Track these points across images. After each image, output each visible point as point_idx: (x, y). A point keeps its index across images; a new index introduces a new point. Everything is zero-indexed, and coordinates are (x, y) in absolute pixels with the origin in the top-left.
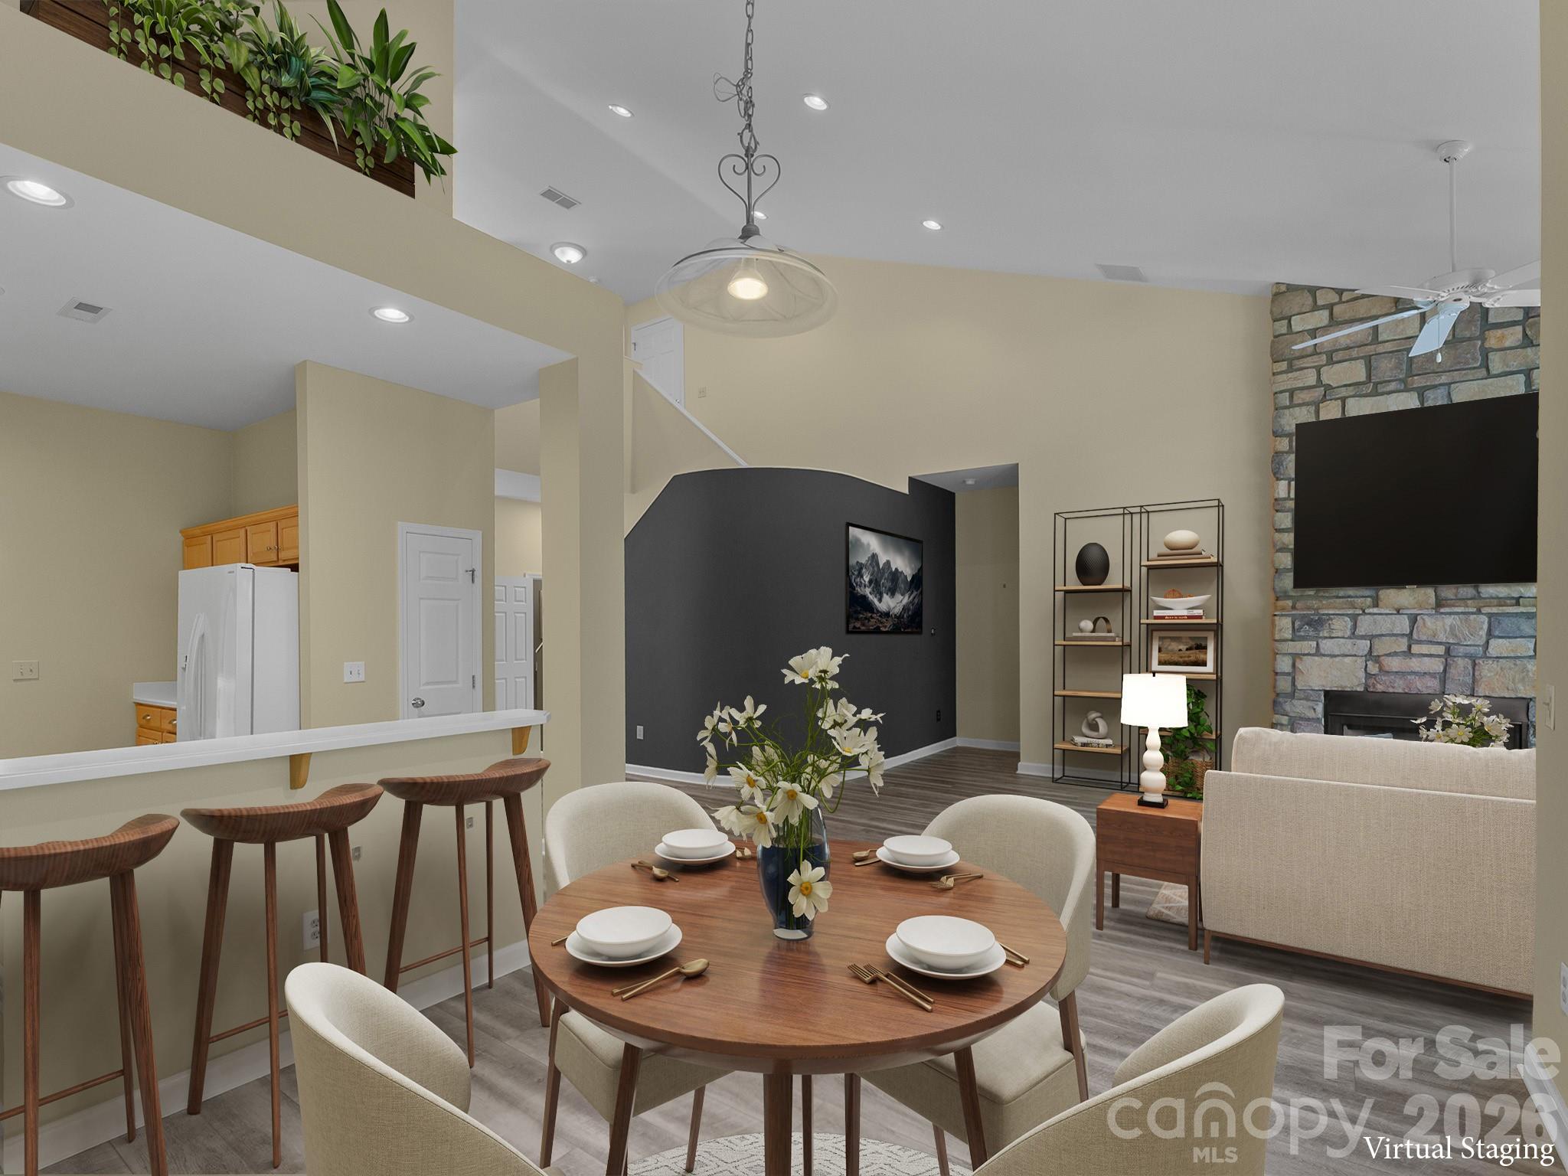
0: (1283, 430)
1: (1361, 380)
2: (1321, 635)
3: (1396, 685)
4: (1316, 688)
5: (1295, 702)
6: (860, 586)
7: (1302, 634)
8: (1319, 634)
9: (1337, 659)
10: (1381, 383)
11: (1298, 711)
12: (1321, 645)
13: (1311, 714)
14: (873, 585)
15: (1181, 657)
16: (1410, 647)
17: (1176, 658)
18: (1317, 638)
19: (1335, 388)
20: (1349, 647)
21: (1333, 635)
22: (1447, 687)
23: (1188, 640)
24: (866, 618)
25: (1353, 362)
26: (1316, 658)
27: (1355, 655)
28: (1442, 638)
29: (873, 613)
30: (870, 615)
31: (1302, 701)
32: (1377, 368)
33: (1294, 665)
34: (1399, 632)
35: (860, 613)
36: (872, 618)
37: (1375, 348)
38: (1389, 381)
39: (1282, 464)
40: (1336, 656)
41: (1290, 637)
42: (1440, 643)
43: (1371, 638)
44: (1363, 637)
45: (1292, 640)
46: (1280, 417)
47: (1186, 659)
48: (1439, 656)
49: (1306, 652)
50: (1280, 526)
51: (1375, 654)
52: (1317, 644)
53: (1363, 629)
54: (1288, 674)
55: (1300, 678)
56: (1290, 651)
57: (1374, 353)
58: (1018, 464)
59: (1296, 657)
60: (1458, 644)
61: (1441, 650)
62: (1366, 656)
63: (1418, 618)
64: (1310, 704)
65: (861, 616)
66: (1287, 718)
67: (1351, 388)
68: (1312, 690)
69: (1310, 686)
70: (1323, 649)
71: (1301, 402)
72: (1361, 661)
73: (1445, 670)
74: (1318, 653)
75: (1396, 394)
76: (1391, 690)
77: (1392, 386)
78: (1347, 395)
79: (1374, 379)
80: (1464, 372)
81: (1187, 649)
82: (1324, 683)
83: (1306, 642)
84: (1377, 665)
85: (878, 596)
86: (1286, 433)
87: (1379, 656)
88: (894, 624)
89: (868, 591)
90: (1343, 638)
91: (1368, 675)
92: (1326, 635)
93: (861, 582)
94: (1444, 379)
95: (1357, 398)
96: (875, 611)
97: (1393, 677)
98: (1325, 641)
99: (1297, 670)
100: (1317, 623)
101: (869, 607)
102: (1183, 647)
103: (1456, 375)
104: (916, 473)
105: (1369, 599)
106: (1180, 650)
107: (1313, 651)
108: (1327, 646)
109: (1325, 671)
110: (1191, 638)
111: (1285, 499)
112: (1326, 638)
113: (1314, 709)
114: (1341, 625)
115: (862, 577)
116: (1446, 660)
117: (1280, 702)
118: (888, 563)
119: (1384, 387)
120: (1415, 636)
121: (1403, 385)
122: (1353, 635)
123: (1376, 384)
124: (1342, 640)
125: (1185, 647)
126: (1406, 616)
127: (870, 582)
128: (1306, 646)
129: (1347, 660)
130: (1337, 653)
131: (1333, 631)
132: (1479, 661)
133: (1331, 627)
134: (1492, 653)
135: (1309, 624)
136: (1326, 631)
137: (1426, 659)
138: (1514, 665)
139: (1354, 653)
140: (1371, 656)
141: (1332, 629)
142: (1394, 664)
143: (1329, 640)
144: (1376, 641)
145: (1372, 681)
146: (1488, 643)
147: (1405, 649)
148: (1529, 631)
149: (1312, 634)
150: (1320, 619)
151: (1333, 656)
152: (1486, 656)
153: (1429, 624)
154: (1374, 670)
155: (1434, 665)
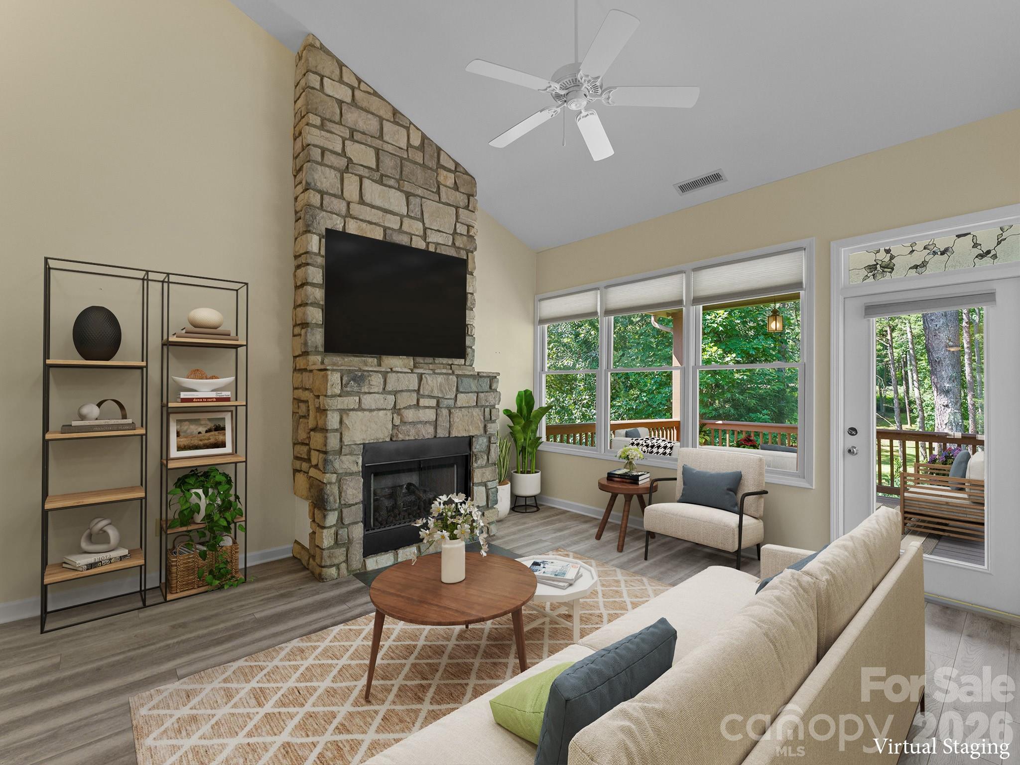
0: (315, 185)
1: (373, 166)
2: (363, 391)
3: (410, 433)
4: (359, 443)
5: (343, 458)
7: (348, 389)
8: (361, 389)
9: (375, 413)
10: (386, 176)
11: (346, 467)
12: (363, 401)
13: (355, 469)
15: (201, 440)
16: (418, 401)
17: (196, 442)
18: (359, 393)
19: (354, 164)
20: (382, 402)
21: (371, 391)
22: (437, 432)
23: (208, 422)
25: (367, 147)
26: (359, 413)
27: (385, 409)
28: (435, 393)
31: (348, 456)
32: (383, 161)
33: (341, 422)
34: (412, 388)
37: (380, 142)
38: (391, 177)
39: (316, 218)
40: (374, 410)
41: (338, 391)
42: (434, 397)
43: (395, 393)
44: (390, 393)
45: (340, 396)
46: (313, 170)
47: (206, 442)
48: (432, 408)
49: (352, 407)
50: (313, 279)
51: (398, 408)
52: (360, 399)
53: (391, 386)
54: (336, 430)
55: (347, 434)
56: (339, 407)
57: (382, 148)
59: (343, 412)
60: (443, 398)
61: (433, 403)
62: (392, 409)
63: (423, 376)
64: (352, 458)
66: (335, 475)
67: (366, 170)
68: (356, 444)
69: (354, 441)
70: (364, 404)
71: (330, 164)
72: (389, 413)
73: (436, 418)
74: (360, 409)
75: (392, 190)
76: (407, 438)
77: (392, 182)
78: (363, 174)
79: (382, 169)
81: (207, 432)
82: (365, 437)
83: (352, 398)
84: (399, 417)
86: (319, 190)
87: (400, 409)
90: (378, 393)
91: (394, 427)
92: (367, 391)
95: (370, 181)
97: (408, 427)
98: (365, 396)
99: (344, 426)
100: (359, 378)
102: (202, 429)
106: (200, 433)
107: (357, 406)
108: (368, 401)
109: (365, 426)
110: (210, 420)
111: (315, 254)
112: (366, 393)
113: (356, 463)
114: (376, 381)
116: (437, 410)
117: (330, 460)
120: (421, 392)
122: (384, 391)
123: (382, 176)
124: (377, 395)
125: (205, 429)
126: (416, 375)
128: (351, 402)
129: (381, 413)
130: (373, 407)
131: (372, 387)
132: (453, 411)
133: (371, 383)
134: (459, 404)
135: (354, 380)
136: (366, 386)
137: (427, 410)
138: (468, 412)
139: (384, 407)
140: (395, 410)
141: (371, 385)
142: (410, 415)
143: (368, 395)
144: (398, 395)
145: (395, 431)
146: (456, 396)
147: (415, 402)
148: (474, 389)
149: (356, 389)
150: (362, 375)
151: (371, 410)
152: (455, 407)
153: (429, 382)
154: (397, 421)
155: (430, 415)
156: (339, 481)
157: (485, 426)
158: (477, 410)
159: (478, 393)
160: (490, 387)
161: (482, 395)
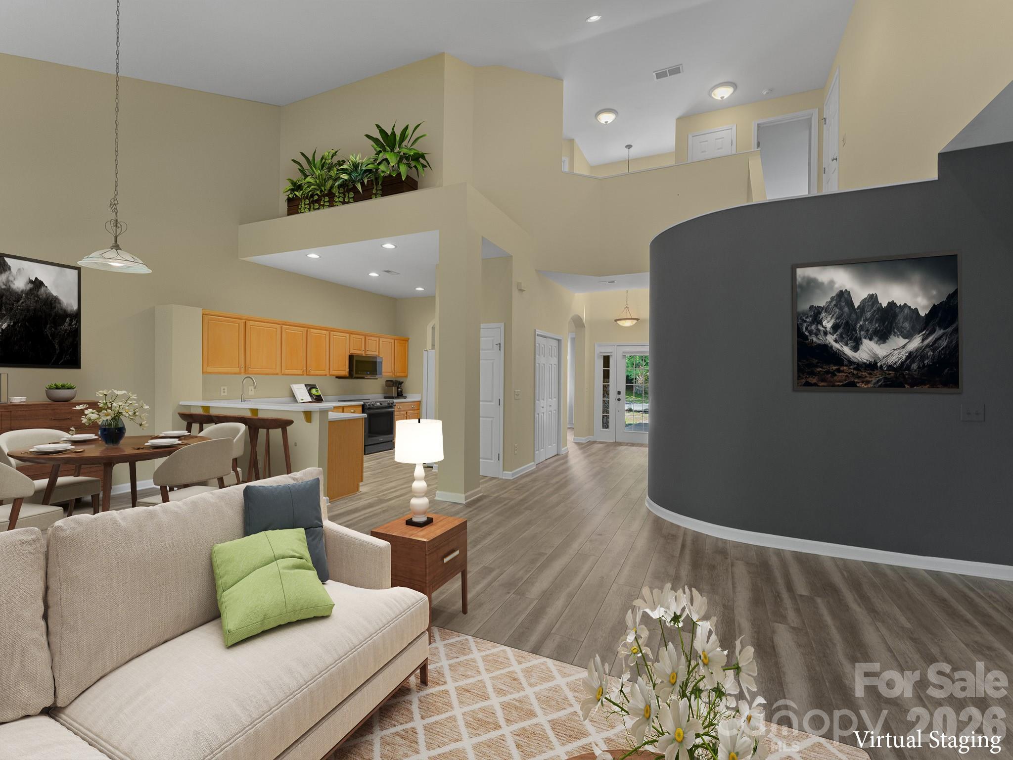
6: (816, 335)
14: (840, 331)
24: (828, 372)
29: (843, 365)
30: (835, 368)
35: (817, 367)
36: (839, 371)
65: (819, 369)
85: (851, 343)
88: (885, 378)
89: (830, 339)
93: (819, 330)
96: (846, 362)
101: (837, 358)
115: (820, 323)
118: (873, 298)
127: (835, 328)
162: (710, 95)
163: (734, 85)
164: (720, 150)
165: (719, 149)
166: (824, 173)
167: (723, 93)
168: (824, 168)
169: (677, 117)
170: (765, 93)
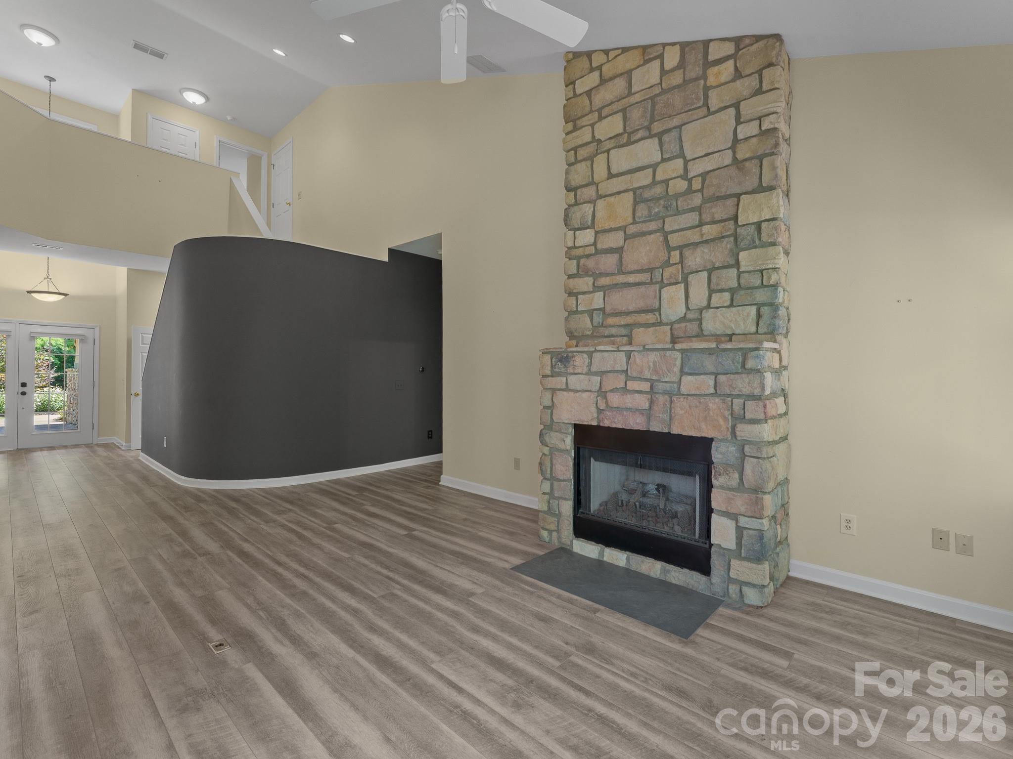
0: (570, 185)
1: (620, 132)
2: (569, 371)
3: (616, 420)
4: (566, 422)
5: (553, 434)
7: (557, 370)
8: (567, 370)
9: (579, 394)
10: (633, 133)
11: (554, 442)
12: (569, 381)
13: (562, 446)
16: (626, 383)
18: (565, 374)
19: (603, 142)
20: (587, 383)
21: (576, 372)
22: (651, 423)
25: (614, 115)
26: (565, 393)
27: (590, 391)
28: (647, 375)
31: (556, 433)
32: (630, 118)
33: (552, 400)
34: (619, 369)
37: (629, 100)
38: (638, 130)
39: (569, 217)
40: (579, 391)
41: (550, 373)
42: (646, 380)
43: (602, 374)
44: (596, 374)
45: (552, 376)
46: (570, 173)
48: (646, 393)
49: (560, 387)
51: (603, 390)
52: (567, 380)
53: (596, 366)
54: (548, 408)
55: (556, 412)
56: (550, 386)
57: (629, 105)
58: (441, 233)
59: (554, 392)
60: (659, 381)
61: (646, 386)
62: (598, 391)
63: (632, 355)
64: (562, 436)
66: (548, 448)
68: (563, 423)
69: (564, 420)
70: (570, 384)
71: (582, 158)
72: (593, 396)
73: (650, 407)
74: (567, 389)
75: (642, 141)
76: (614, 426)
77: (640, 134)
78: (610, 147)
79: (629, 130)
80: (690, 113)
83: (560, 378)
84: (605, 400)
86: (573, 187)
87: (606, 392)
90: (582, 374)
91: (600, 411)
92: (572, 371)
94: (675, 122)
95: (616, 149)
97: (614, 413)
98: (571, 377)
99: (554, 404)
100: (565, 359)
103: (684, 117)
104: (392, 245)
105: (625, 338)
107: (564, 387)
108: (573, 381)
109: (570, 405)
111: (570, 248)
112: (572, 374)
113: (564, 441)
114: (581, 361)
116: (650, 396)
117: (544, 434)
119: (634, 136)
120: (629, 373)
121: (648, 132)
122: (589, 373)
123: (629, 135)
124: (582, 376)
126: (623, 353)
128: (560, 382)
129: (585, 395)
130: (579, 389)
131: (576, 367)
132: (674, 398)
133: (575, 364)
134: (684, 390)
135: (560, 361)
136: (571, 367)
137: (637, 395)
138: (700, 403)
139: (589, 389)
140: (602, 393)
141: (575, 366)
142: (615, 399)
143: (574, 376)
144: (604, 377)
145: (602, 416)
146: (680, 379)
147: (623, 385)
148: (710, 367)
149: (563, 370)
150: (567, 356)
151: (576, 391)
152: (679, 394)
153: (638, 361)
154: (602, 405)
155: (642, 402)
156: (551, 454)
157: (734, 428)
158: (717, 400)
159: (716, 375)
160: (743, 366)
161: (722, 378)
162: (181, 93)
163: (207, 99)
164: (164, 141)
165: (164, 139)
166: (273, 207)
167: (194, 98)
168: (273, 204)
169: (134, 88)
170: (229, 118)
